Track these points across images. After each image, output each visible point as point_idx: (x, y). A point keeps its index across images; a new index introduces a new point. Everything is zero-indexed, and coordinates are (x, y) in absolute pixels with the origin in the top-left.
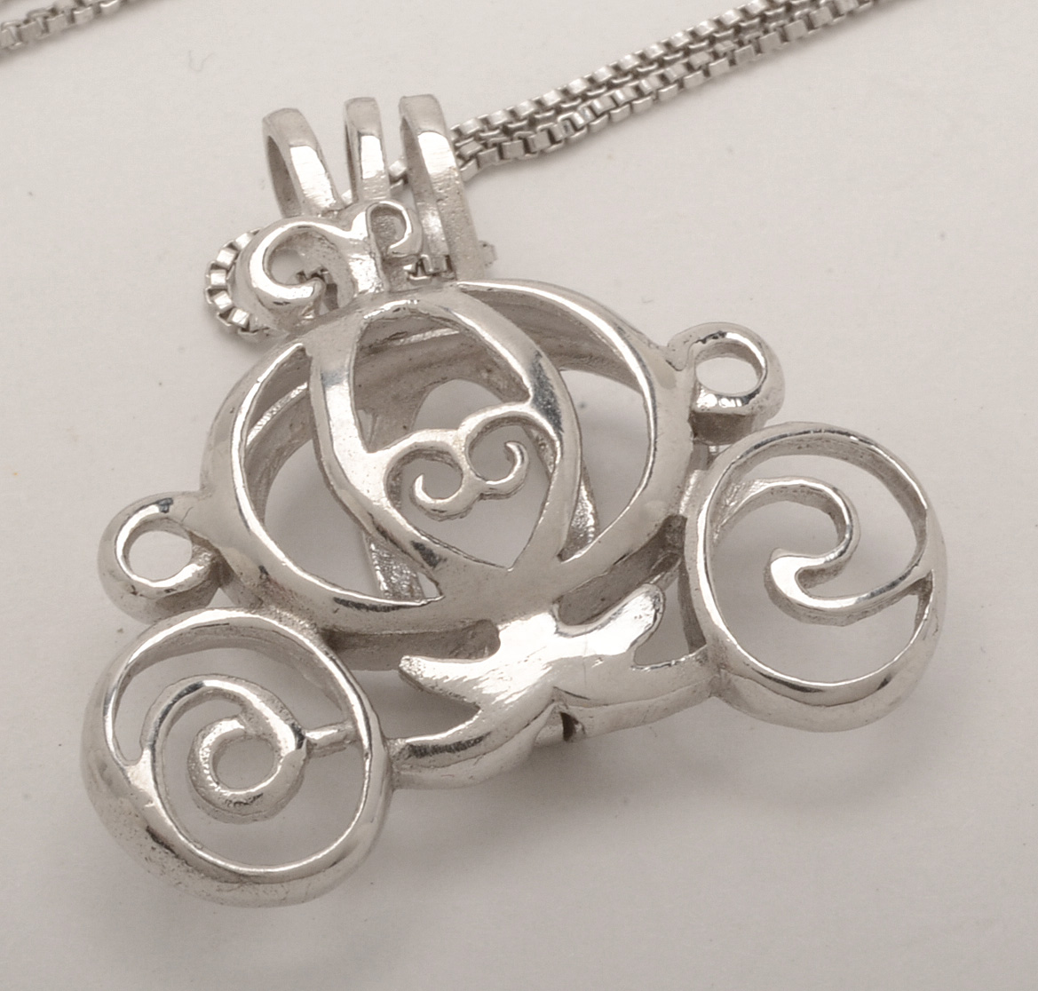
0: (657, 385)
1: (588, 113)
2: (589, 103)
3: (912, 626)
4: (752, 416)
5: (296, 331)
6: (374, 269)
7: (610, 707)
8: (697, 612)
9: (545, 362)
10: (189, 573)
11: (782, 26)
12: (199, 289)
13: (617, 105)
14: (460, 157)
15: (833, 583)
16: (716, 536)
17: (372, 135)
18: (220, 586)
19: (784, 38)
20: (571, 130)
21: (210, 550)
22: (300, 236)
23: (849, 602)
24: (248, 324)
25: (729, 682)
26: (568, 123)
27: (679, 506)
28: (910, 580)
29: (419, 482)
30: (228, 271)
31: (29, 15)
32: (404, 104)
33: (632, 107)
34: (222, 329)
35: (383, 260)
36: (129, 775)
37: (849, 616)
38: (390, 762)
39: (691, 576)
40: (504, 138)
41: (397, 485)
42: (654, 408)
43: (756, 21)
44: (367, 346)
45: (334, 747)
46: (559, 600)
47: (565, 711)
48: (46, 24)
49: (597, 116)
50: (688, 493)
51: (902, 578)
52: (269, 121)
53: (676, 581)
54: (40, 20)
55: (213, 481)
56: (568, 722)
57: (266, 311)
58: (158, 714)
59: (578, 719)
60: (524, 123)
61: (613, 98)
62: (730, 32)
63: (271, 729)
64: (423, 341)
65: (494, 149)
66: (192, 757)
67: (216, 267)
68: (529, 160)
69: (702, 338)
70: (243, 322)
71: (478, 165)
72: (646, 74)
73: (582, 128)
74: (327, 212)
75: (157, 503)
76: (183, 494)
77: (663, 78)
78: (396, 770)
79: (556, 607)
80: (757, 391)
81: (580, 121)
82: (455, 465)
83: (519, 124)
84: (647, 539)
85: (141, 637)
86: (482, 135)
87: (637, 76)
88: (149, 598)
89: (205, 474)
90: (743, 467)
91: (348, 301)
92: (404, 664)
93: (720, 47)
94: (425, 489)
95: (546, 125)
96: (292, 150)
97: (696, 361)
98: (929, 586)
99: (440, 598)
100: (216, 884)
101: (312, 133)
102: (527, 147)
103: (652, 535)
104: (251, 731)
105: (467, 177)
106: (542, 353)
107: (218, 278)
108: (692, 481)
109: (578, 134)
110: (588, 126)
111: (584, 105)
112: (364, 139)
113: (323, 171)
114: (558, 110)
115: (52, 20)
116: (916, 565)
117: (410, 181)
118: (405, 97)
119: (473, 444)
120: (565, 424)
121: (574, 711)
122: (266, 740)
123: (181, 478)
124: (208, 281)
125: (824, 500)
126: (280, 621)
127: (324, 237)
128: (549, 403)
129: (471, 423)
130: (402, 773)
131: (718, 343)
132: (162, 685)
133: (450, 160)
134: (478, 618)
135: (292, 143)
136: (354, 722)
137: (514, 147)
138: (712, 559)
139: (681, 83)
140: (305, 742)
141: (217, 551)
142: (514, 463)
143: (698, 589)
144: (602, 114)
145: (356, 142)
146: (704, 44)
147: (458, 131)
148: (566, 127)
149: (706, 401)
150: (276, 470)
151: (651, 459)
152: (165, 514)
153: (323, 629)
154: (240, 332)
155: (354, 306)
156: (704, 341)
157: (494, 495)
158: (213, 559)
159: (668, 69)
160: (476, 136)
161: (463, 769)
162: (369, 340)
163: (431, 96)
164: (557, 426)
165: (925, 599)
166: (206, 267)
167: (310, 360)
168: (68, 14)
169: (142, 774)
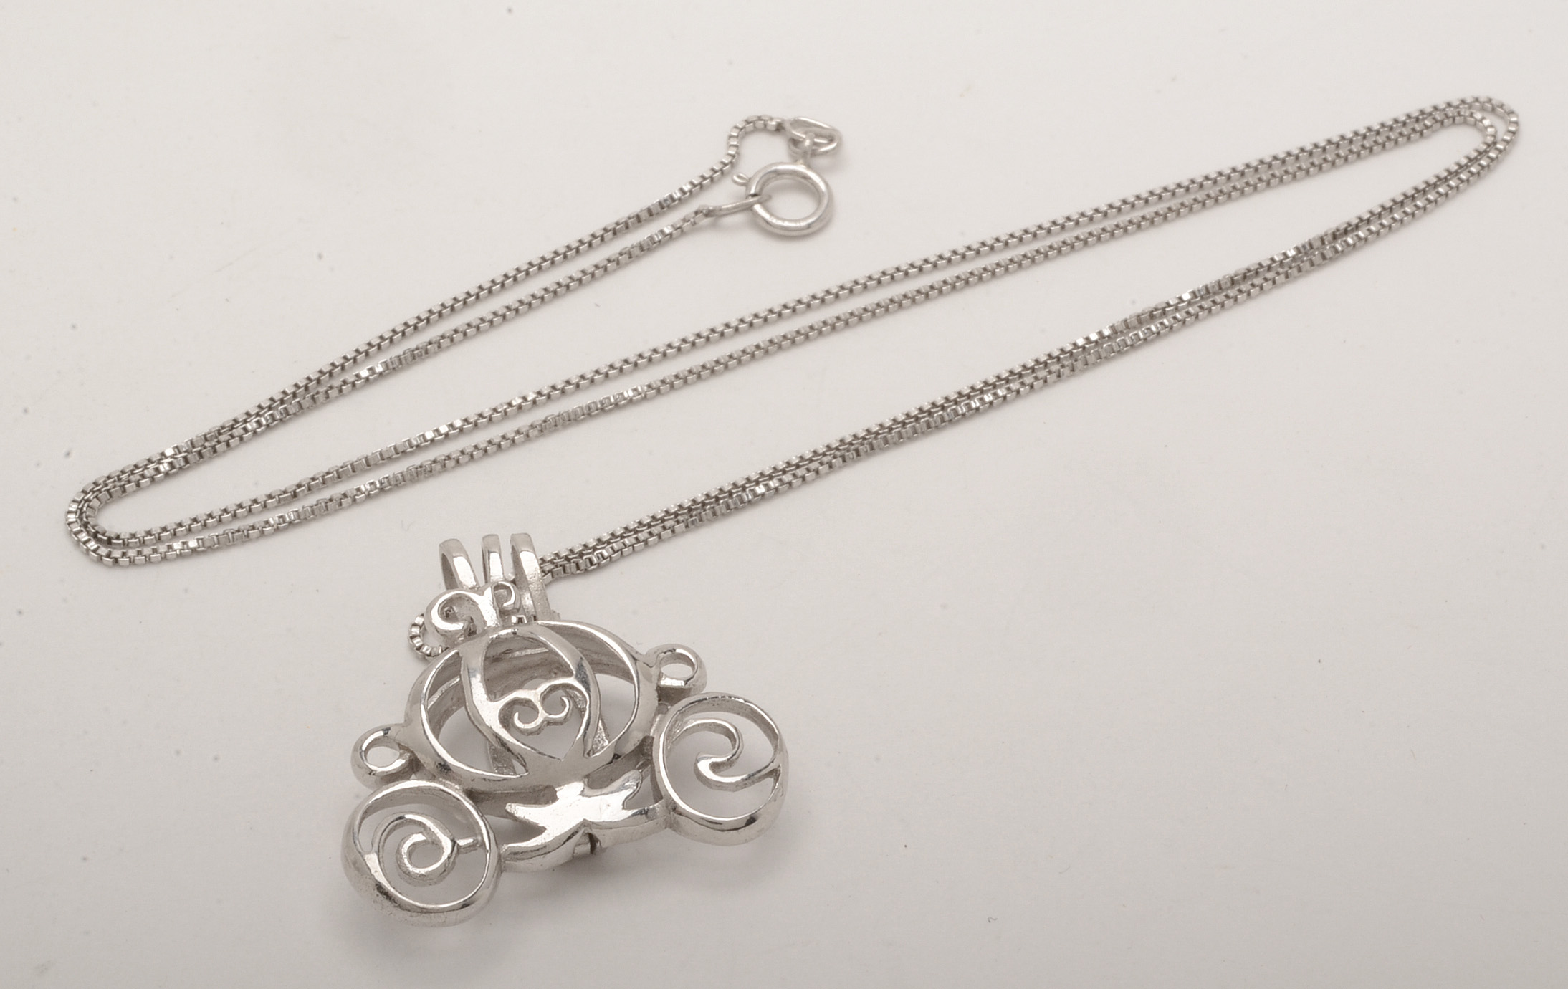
0: (641, 677)
1: (610, 550)
2: (611, 545)
3: (771, 790)
4: (690, 689)
5: (454, 645)
6: (495, 615)
7: (613, 830)
8: (659, 783)
9: (586, 664)
10: (399, 763)
11: (713, 508)
12: (406, 635)
13: (626, 547)
14: (543, 571)
15: (731, 770)
16: (669, 747)
17: (495, 552)
18: (414, 773)
19: (715, 514)
20: (602, 559)
21: (409, 752)
22: (457, 598)
23: (738, 779)
24: (431, 653)
25: (675, 818)
26: (600, 555)
27: (650, 731)
28: (769, 769)
29: (516, 716)
30: (420, 628)
31: (318, 501)
32: (513, 538)
33: (633, 548)
34: (417, 657)
35: (500, 611)
36: (366, 858)
37: (737, 786)
38: (500, 858)
39: (655, 765)
40: (566, 562)
41: (506, 720)
42: (638, 683)
43: (700, 505)
44: (491, 656)
45: (471, 848)
46: (587, 776)
47: (590, 832)
48: (326, 506)
49: (615, 552)
50: (655, 725)
51: (765, 768)
52: (442, 545)
53: (649, 776)
54: (323, 504)
55: (410, 720)
56: (592, 840)
57: (439, 635)
58: (380, 833)
59: (599, 838)
60: (577, 555)
61: (624, 543)
62: (686, 511)
63: (438, 838)
64: (521, 657)
65: (561, 568)
66: (398, 852)
67: (415, 625)
68: (579, 574)
69: (664, 651)
70: (428, 652)
71: (553, 576)
72: (641, 531)
73: (607, 558)
74: (472, 589)
75: (382, 730)
76: (396, 724)
77: (650, 534)
78: (503, 861)
79: (586, 780)
80: (692, 677)
81: (606, 554)
82: (535, 708)
83: (574, 556)
84: (633, 748)
85: (373, 794)
86: (555, 561)
87: (636, 532)
88: (378, 776)
89: (407, 714)
90: (683, 713)
91: (481, 631)
92: (508, 808)
93: (680, 518)
94: (519, 719)
95: (588, 556)
96: (455, 559)
97: (661, 663)
98: (778, 773)
99: (527, 773)
100: (409, 913)
101: (464, 550)
102: (578, 567)
103: (636, 745)
104: (429, 839)
105: (546, 582)
106: (584, 658)
107: (416, 630)
108: (657, 719)
109: (605, 561)
110: (610, 557)
111: (608, 547)
112: (492, 555)
113: (470, 568)
114: (595, 549)
115: (329, 504)
116: (772, 762)
117: (519, 580)
118: (513, 535)
119: (544, 697)
120: (592, 688)
121: (595, 832)
122: (435, 844)
123: (395, 716)
124: (410, 632)
125: (725, 730)
126: (444, 785)
127: (469, 599)
128: (583, 677)
129: (544, 687)
130: (506, 862)
131: (674, 656)
132: (384, 818)
133: (536, 565)
134: (547, 784)
135: (454, 555)
136: (482, 835)
137: (571, 567)
138: (667, 757)
139: (659, 536)
140: (456, 845)
141: (413, 752)
142: (565, 707)
143: (659, 772)
144: (618, 551)
145: (487, 554)
146: (672, 517)
147: (542, 559)
148: (598, 557)
149: (666, 682)
150: (444, 721)
151: (636, 707)
152: (386, 737)
153: (467, 790)
154: (427, 657)
155: (485, 632)
156: (665, 653)
157: (555, 723)
158: (411, 756)
159: (653, 528)
160: (551, 562)
161: (538, 862)
162: (492, 653)
163: (526, 534)
164: (588, 689)
165: (777, 779)
166: (409, 625)
167: (461, 658)
168: (338, 502)
169: (372, 861)
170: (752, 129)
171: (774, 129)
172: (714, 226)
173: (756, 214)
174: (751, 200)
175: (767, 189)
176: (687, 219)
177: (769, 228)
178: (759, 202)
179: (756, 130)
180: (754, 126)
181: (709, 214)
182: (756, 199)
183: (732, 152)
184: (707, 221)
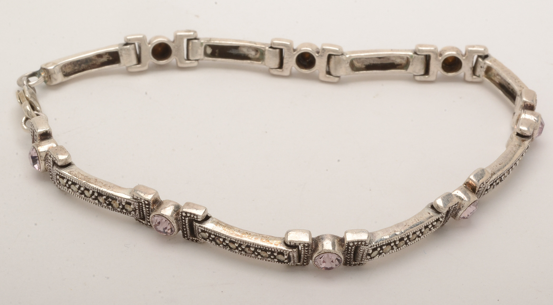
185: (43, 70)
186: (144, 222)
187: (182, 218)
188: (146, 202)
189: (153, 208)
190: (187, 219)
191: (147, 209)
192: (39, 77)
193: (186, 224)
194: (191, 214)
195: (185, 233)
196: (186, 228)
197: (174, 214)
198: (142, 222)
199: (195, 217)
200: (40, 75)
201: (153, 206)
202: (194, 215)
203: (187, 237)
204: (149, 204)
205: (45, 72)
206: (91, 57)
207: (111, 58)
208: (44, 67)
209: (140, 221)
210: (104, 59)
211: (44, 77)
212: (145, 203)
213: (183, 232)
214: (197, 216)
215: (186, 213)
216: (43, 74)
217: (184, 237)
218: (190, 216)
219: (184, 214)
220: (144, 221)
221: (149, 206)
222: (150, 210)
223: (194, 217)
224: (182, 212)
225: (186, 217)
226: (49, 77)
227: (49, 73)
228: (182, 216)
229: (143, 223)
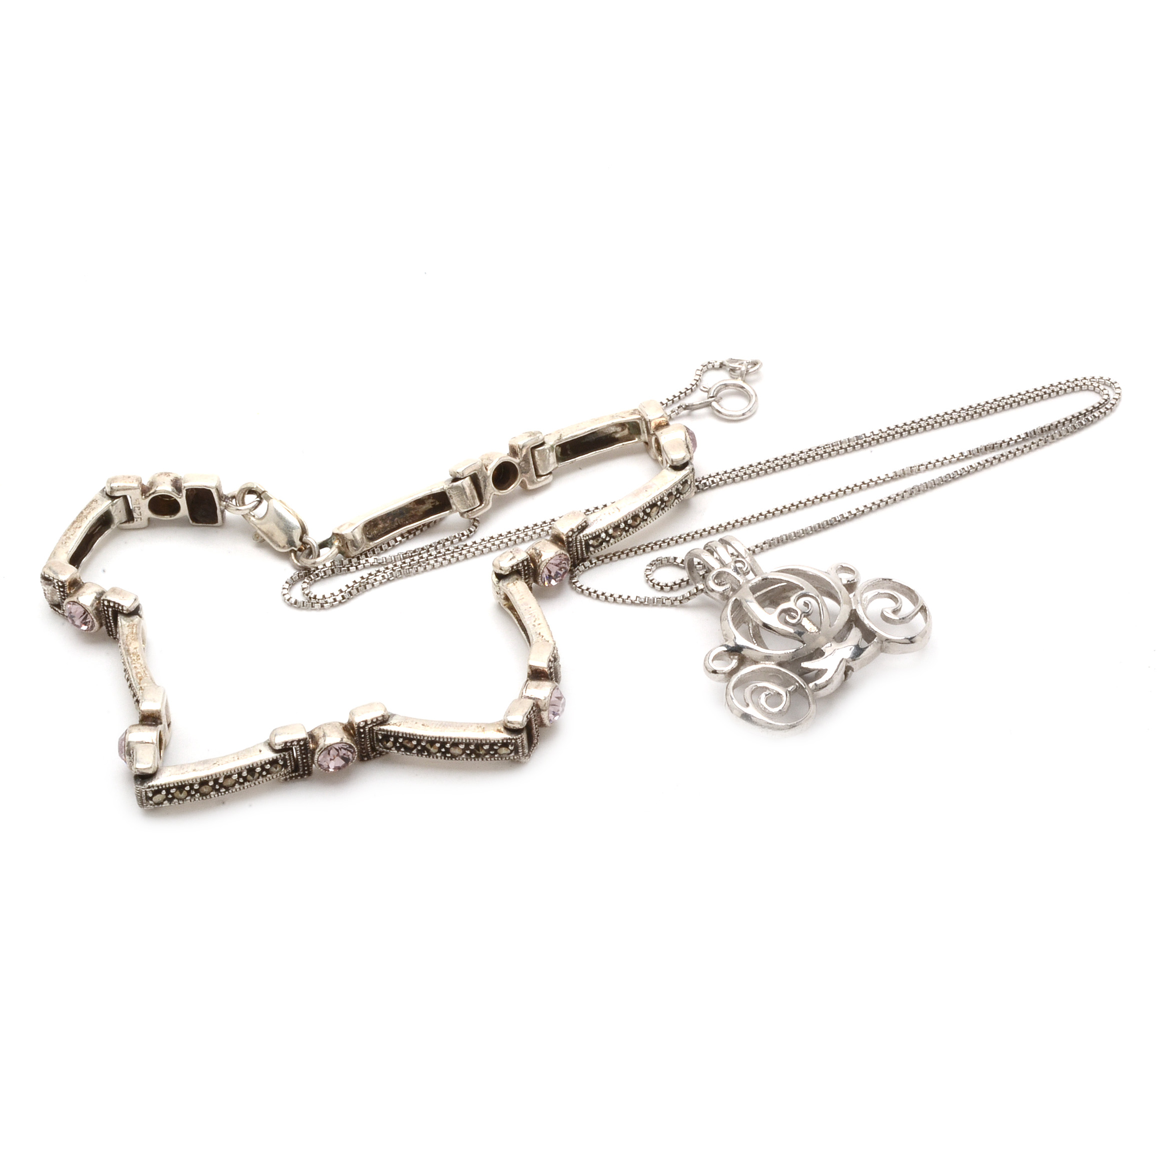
170: (706, 369)
171: (719, 367)
172: (689, 415)
173: (713, 408)
174: (710, 399)
175: (719, 395)
176: (674, 410)
177: (720, 415)
178: (714, 401)
179: (708, 369)
180: (709, 367)
181: (687, 407)
182: (713, 399)
183: (697, 378)
184: (686, 412)
185: (335, 537)
186: (59, 611)
187: (104, 608)
188: (60, 584)
189: (70, 592)
190: (110, 609)
191: (62, 594)
192: (331, 548)
193: (109, 616)
194: (114, 603)
195: (110, 629)
196: (110, 622)
197: (95, 604)
198: (58, 611)
199: (120, 608)
200: (332, 544)
201: (70, 589)
202: (119, 605)
203: (112, 635)
204: (63, 587)
205: (338, 539)
206: (407, 505)
207: (437, 503)
208: (336, 531)
209: (55, 610)
210: (428, 506)
211: (338, 547)
212: (58, 585)
213: (107, 627)
214: (122, 606)
215: (109, 601)
216: (336, 543)
217: (110, 635)
218: (114, 607)
219: (106, 603)
220: (60, 609)
221: (64, 589)
222: (66, 595)
223: (118, 608)
224: (104, 600)
225: (109, 606)
226: (346, 546)
227: (345, 540)
228: (104, 605)
229: (59, 613)
